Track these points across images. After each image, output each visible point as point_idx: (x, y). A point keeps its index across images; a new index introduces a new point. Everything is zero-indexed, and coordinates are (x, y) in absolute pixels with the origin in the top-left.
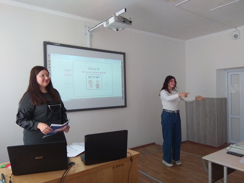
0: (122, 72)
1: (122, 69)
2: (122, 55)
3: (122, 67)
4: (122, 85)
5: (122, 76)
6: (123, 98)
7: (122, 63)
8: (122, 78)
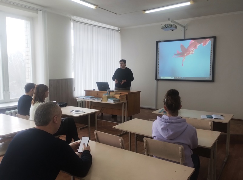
0: (211, 53)
1: (211, 51)
2: (213, 39)
3: (211, 49)
4: (211, 64)
5: (211, 56)
6: (210, 75)
7: (211, 45)
8: (211, 58)
